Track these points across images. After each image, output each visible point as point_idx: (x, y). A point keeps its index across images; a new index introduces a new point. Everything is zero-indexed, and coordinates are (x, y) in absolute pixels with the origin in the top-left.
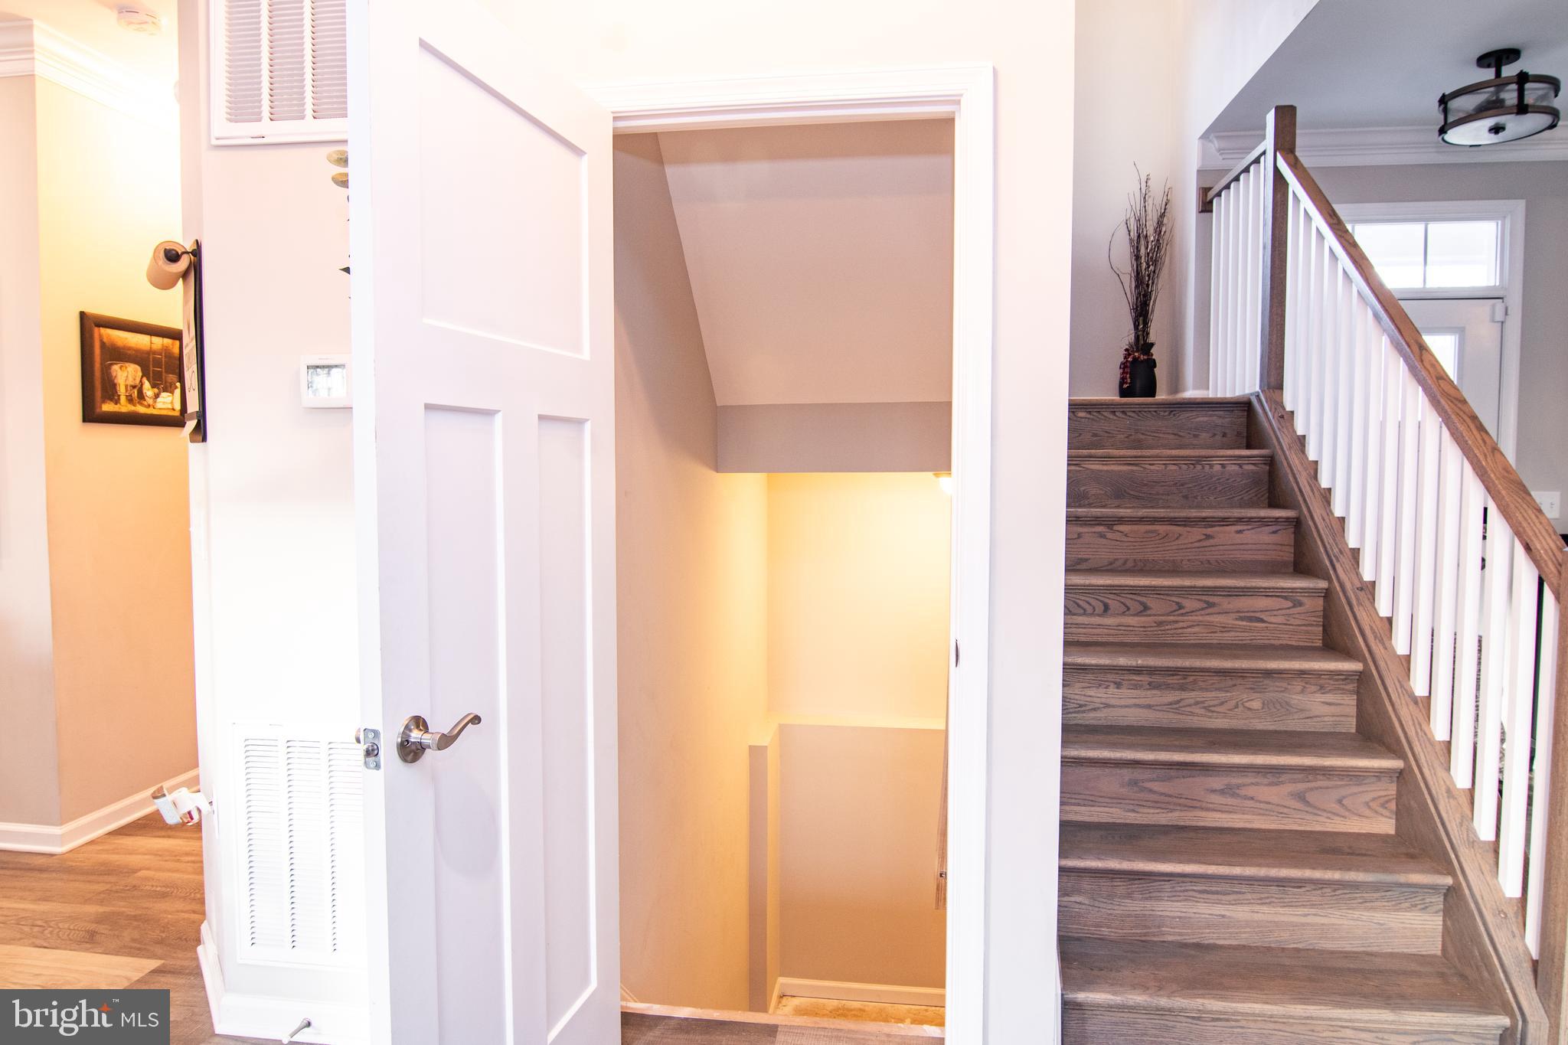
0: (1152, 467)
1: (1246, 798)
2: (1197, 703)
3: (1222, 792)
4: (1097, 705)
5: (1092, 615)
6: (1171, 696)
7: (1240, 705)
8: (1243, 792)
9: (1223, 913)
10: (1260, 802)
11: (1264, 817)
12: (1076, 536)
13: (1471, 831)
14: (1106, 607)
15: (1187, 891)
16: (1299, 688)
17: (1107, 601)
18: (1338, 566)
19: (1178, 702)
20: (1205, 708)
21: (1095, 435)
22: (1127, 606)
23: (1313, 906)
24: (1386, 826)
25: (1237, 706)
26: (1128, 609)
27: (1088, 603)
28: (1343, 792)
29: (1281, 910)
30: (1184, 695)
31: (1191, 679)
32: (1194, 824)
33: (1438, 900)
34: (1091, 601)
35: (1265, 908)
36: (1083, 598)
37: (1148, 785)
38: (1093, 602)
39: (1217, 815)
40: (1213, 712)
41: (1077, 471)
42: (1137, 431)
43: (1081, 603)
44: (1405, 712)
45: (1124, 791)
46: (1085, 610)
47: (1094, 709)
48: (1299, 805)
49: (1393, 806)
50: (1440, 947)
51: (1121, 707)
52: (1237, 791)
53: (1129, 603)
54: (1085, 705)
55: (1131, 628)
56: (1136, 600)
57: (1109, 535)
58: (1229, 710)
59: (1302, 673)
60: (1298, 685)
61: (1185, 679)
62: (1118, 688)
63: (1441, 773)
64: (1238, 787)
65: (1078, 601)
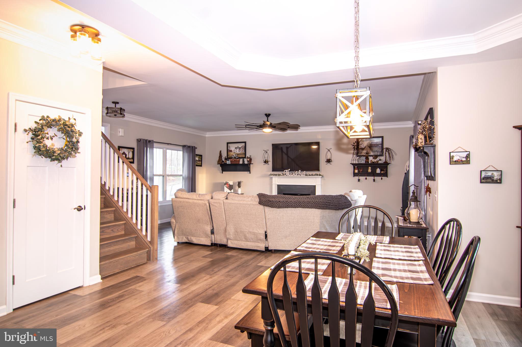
1: (106, 232)
8: (105, 231)
13: (138, 228)
16: (106, 214)
18: (107, 193)
24: (123, 233)
28: (117, 228)
33: (135, 239)
35: (114, 247)
44: (124, 214)
48: (112, 232)
49: (124, 229)
50: (135, 246)
59: (107, 211)
60: (106, 213)
63: (132, 221)
64: (104, 230)
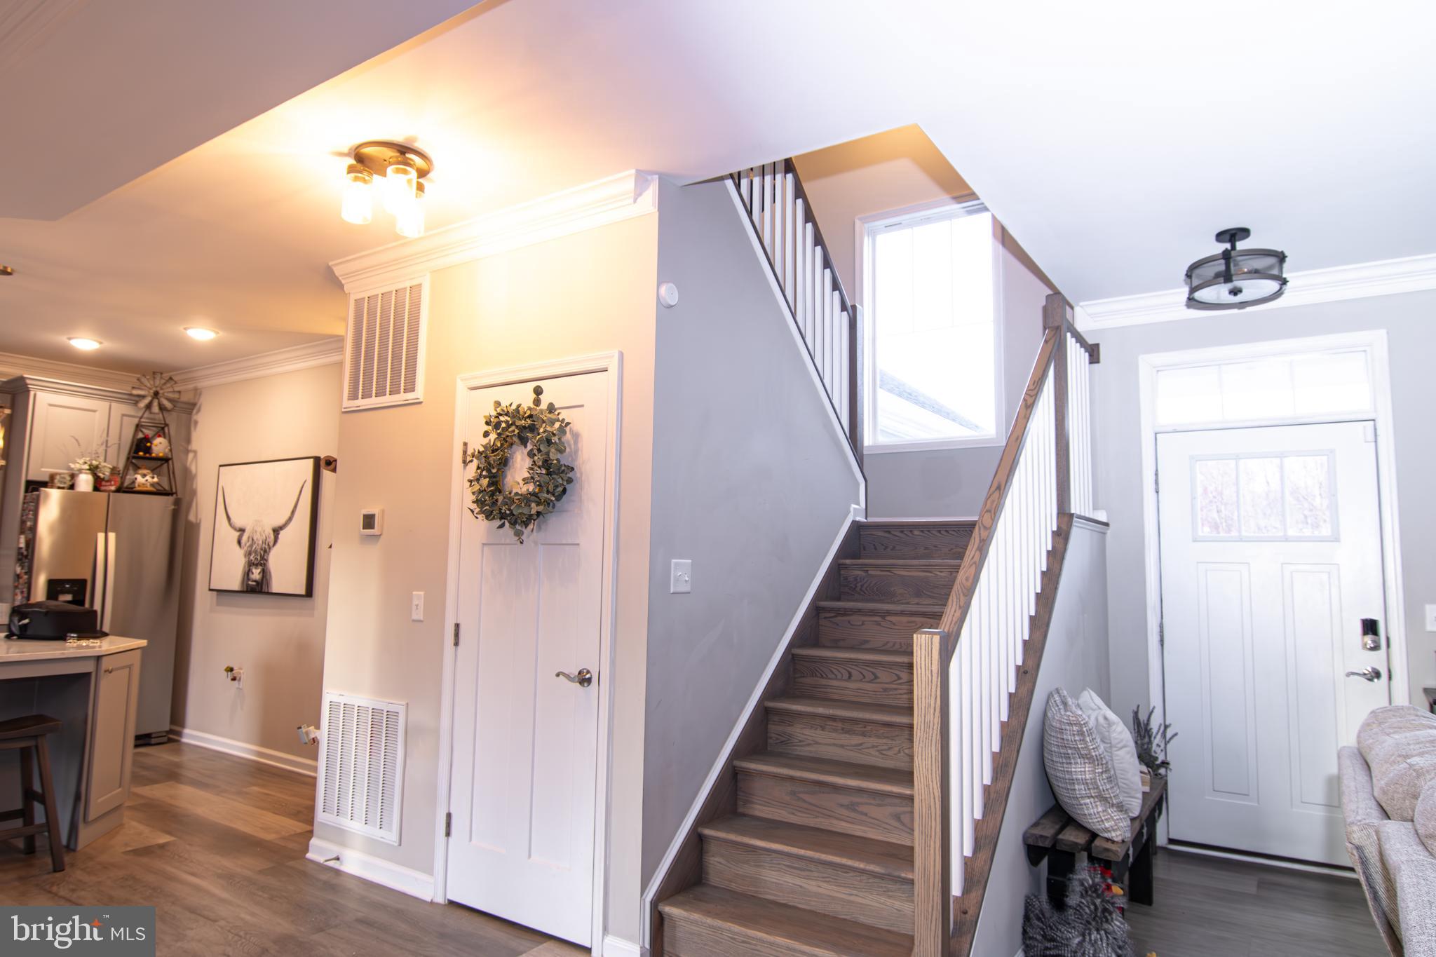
0: (942, 574)
1: (862, 813)
2: (873, 747)
3: (847, 807)
4: (811, 742)
5: (841, 680)
6: (856, 740)
7: (902, 752)
8: (861, 808)
9: (804, 885)
10: (870, 817)
11: (874, 830)
12: (861, 623)
15: (779, 864)
17: (850, 670)
19: (861, 744)
20: (878, 751)
21: (926, 548)
22: (863, 675)
23: (856, 891)
25: (899, 752)
26: (864, 677)
27: (838, 670)
30: (866, 739)
31: (869, 728)
32: (829, 828)
34: (840, 669)
35: (825, 885)
36: (836, 667)
37: (801, 795)
38: (843, 671)
39: (844, 824)
40: (884, 754)
41: (889, 576)
42: (957, 546)
43: (834, 671)
45: (787, 798)
46: (836, 675)
47: (809, 745)
48: (897, 824)
51: (826, 744)
52: (857, 808)
53: (865, 673)
54: (803, 741)
55: (866, 692)
56: (869, 671)
57: (883, 623)
58: (895, 754)
61: (865, 727)
62: (823, 730)
64: (858, 804)
65: (832, 669)
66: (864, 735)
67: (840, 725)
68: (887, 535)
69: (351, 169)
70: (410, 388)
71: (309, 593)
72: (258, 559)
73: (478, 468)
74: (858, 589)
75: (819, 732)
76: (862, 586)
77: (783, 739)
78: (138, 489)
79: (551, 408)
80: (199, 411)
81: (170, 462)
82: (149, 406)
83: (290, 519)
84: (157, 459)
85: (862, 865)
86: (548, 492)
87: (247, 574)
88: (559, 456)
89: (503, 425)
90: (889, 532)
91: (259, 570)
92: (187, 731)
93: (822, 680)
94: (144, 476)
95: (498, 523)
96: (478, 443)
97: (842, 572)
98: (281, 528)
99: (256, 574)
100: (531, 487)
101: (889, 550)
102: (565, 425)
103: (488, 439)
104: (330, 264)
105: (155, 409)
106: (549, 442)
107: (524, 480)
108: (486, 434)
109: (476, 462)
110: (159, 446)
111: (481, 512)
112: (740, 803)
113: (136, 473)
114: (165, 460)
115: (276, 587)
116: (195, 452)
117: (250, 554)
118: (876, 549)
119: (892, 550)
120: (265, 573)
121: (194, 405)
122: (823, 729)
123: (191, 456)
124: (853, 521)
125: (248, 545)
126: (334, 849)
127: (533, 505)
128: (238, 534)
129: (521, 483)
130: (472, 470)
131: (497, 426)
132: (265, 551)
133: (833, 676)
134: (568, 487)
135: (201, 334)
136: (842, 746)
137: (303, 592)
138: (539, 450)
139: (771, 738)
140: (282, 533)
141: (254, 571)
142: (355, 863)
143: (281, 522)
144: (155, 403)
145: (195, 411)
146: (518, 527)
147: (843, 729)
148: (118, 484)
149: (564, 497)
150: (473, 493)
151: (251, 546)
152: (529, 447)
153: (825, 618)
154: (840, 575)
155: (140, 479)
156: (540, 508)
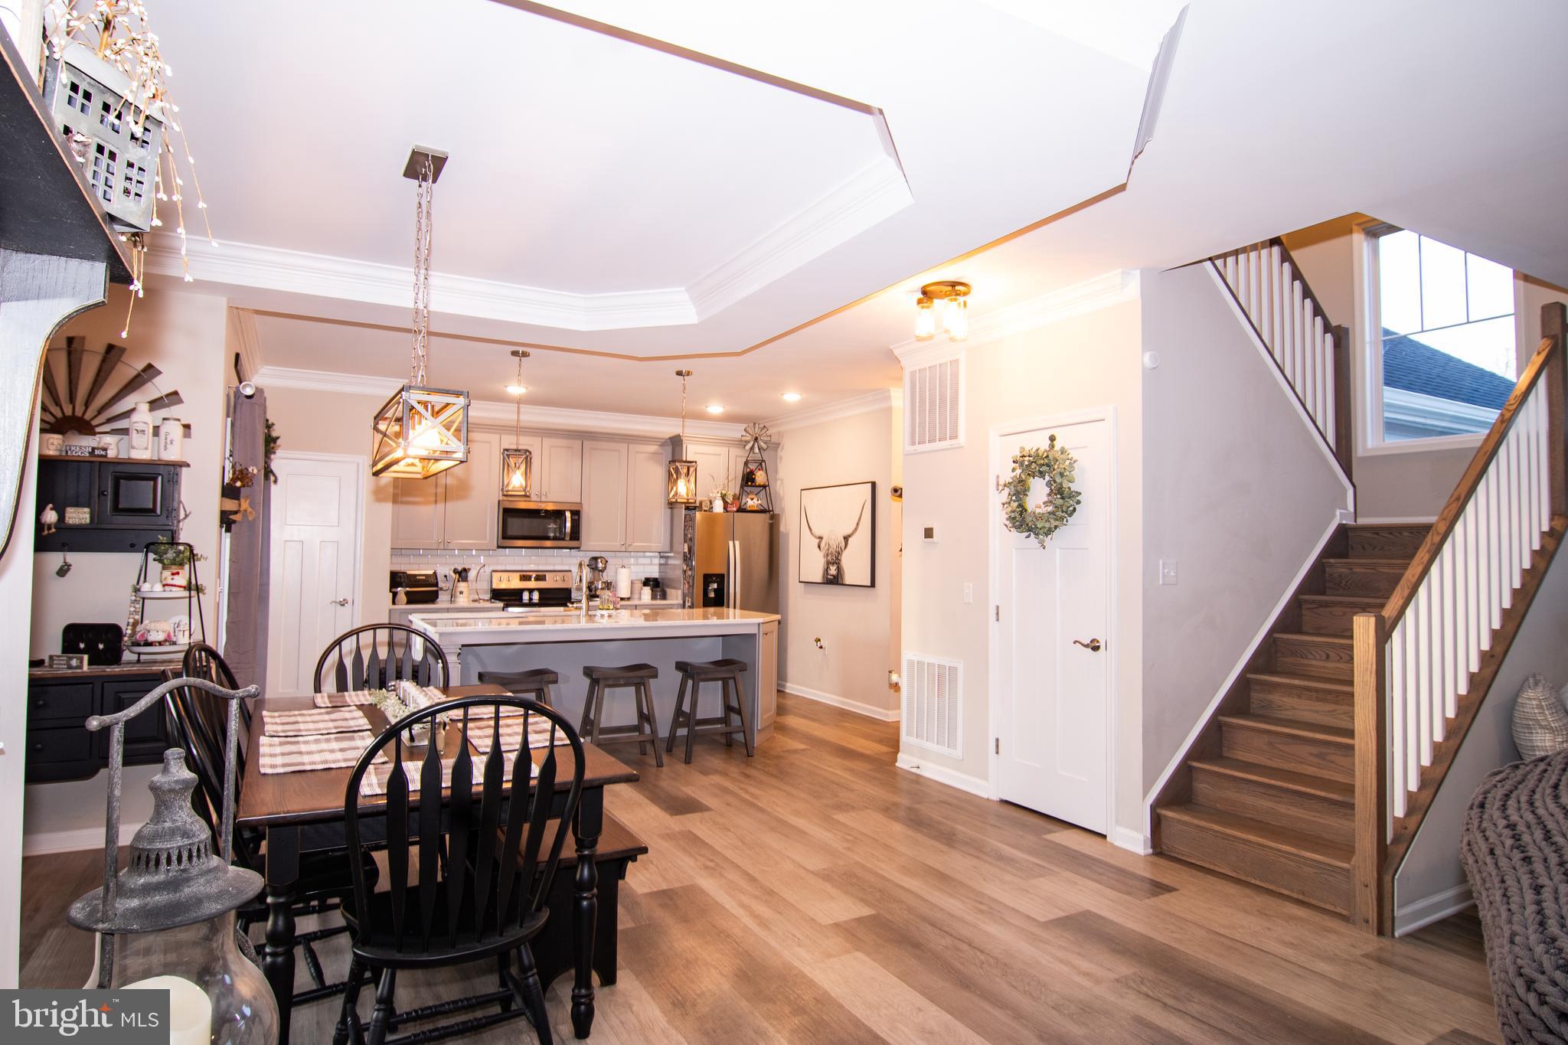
3: (1317, 756)
4: (1289, 708)
6: (1329, 707)
9: (1274, 807)
12: (1342, 614)
14: (1328, 656)
17: (1327, 652)
23: (1318, 812)
26: (1341, 658)
27: (1316, 652)
29: (1301, 811)
30: (1337, 707)
31: (1340, 698)
34: (1319, 651)
36: (1314, 649)
37: (1277, 745)
38: (1321, 653)
43: (1313, 652)
45: (1265, 747)
46: (1315, 656)
47: (1286, 710)
51: (1302, 710)
52: (1325, 757)
53: (1341, 654)
54: (1282, 706)
65: (1311, 651)
66: (1336, 703)
67: (1314, 694)
68: (1376, 536)
69: (920, 302)
70: (954, 437)
71: (873, 585)
72: (834, 559)
73: (1009, 494)
74: (1342, 585)
75: (1296, 700)
76: (1347, 582)
77: (1263, 704)
78: (749, 509)
79: (1063, 451)
80: (782, 449)
81: (767, 488)
82: (752, 448)
83: (856, 529)
84: (759, 486)
85: (1323, 794)
86: (1063, 512)
87: (826, 570)
88: (1070, 485)
89: (1026, 463)
90: (1378, 534)
91: (835, 568)
92: (788, 685)
93: (1302, 660)
94: (752, 499)
95: (1026, 534)
96: (1008, 476)
97: (1327, 569)
98: (849, 536)
99: (833, 570)
100: (1050, 508)
101: (1376, 550)
102: (1073, 462)
103: (1014, 474)
104: (891, 347)
105: (757, 450)
106: (1062, 475)
107: (1044, 503)
108: (1014, 470)
109: (1007, 490)
110: (760, 477)
111: (1014, 526)
112: (1224, 749)
113: (747, 497)
114: (764, 487)
115: (848, 579)
116: (782, 480)
117: (827, 555)
118: (1364, 548)
119: (1381, 549)
120: (839, 569)
121: (779, 444)
122: (1299, 697)
123: (779, 483)
124: (1339, 524)
125: (826, 548)
126: (916, 761)
127: (1052, 521)
128: (818, 540)
129: (1043, 506)
130: (1004, 496)
131: (1022, 464)
132: (839, 553)
133: (1313, 657)
134: (1077, 506)
135: (792, 397)
136: (1317, 712)
137: (869, 584)
138: (1055, 482)
139: (1253, 703)
140: (850, 539)
141: (831, 568)
142: (932, 771)
143: (849, 532)
144: (756, 446)
145: (779, 449)
146: (1041, 537)
147: (1317, 698)
148: (738, 506)
149: (1075, 514)
150: (1006, 513)
151: (828, 549)
152: (1047, 478)
153: (1308, 609)
154: (1325, 572)
155: (750, 503)
156: (1057, 523)
